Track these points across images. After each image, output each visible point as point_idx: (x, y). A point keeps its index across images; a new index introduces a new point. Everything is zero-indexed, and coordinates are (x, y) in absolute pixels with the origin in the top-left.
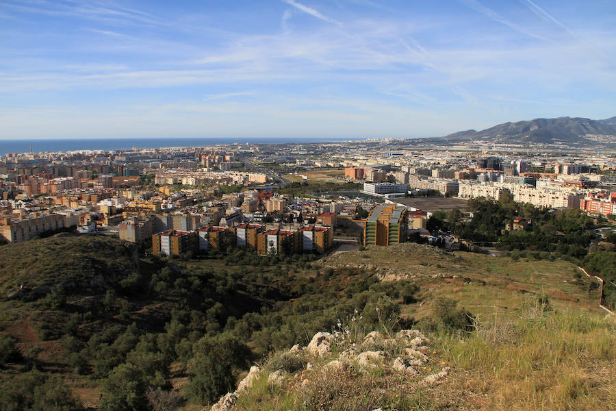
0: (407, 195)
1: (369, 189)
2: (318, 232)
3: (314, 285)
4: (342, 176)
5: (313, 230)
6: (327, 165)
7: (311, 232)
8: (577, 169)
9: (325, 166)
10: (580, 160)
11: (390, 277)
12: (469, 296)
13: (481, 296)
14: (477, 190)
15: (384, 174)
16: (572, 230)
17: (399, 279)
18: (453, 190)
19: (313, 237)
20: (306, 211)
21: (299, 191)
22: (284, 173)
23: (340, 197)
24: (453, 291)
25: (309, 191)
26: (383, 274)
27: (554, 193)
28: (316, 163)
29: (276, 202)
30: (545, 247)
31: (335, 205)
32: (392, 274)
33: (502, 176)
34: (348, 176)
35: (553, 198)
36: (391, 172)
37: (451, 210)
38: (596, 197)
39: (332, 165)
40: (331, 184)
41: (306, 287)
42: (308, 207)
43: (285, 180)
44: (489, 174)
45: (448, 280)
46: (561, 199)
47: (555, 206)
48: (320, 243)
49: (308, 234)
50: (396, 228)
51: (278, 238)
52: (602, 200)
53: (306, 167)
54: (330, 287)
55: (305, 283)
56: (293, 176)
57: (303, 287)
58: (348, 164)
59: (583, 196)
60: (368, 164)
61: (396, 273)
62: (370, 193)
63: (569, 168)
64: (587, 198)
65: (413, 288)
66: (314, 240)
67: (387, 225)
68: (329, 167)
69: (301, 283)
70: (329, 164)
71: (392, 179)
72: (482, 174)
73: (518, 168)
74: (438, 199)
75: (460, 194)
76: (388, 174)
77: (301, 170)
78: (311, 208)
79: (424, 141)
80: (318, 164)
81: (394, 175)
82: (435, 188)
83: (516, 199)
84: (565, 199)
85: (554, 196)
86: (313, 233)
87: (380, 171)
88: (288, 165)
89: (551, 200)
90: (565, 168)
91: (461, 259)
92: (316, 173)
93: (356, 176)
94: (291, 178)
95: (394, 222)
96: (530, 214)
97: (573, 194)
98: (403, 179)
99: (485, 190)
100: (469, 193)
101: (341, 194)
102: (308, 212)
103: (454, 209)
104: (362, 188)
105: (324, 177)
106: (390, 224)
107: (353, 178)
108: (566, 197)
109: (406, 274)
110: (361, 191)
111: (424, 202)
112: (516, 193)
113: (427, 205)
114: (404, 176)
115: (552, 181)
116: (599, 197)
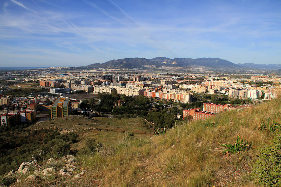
0: (70, 93)
1: (52, 91)
2: (28, 113)
3: (28, 139)
4: (39, 85)
5: (26, 112)
6: (31, 80)
7: (25, 114)
8: (142, 79)
10: (143, 75)
11: (65, 132)
12: (101, 137)
13: (106, 135)
14: (102, 89)
15: (59, 84)
16: (141, 104)
17: (69, 132)
18: (91, 90)
19: (26, 115)
20: (21, 103)
21: (17, 93)
22: (8, 85)
24: (94, 135)
25: (22, 93)
26: (62, 130)
28: (25, 80)
29: (5, 100)
30: (131, 112)
31: (36, 100)
32: (66, 130)
33: (112, 83)
34: (42, 85)
36: (63, 83)
37: (91, 99)
38: (150, 90)
39: (34, 80)
40: (33, 90)
41: (24, 141)
42: (22, 101)
43: (9, 88)
44: (106, 82)
45: (92, 130)
46: (136, 92)
47: (134, 95)
48: (29, 118)
49: (23, 115)
50: (66, 109)
51: (7, 118)
52: (152, 91)
53: (20, 82)
54: (36, 139)
55: (23, 139)
56: (14, 86)
57: (22, 141)
58: (41, 79)
59: (145, 90)
60: (51, 79)
61: (67, 129)
62: (53, 93)
63: (139, 79)
64: (146, 91)
65: (76, 136)
66: (26, 117)
67: (62, 108)
69: (21, 139)
70: (32, 80)
71: (63, 86)
72: (103, 83)
73: (119, 79)
74: (84, 94)
75: (94, 91)
76: (61, 84)
77: (17, 83)
78: (24, 102)
79: (77, 68)
80: (26, 80)
81: (64, 84)
82: (83, 89)
83: (118, 93)
85: (134, 91)
86: (26, 114)
87: (57, 82)
88: (11, 81)
89: (132, 92)
90: (138, 79)
91: (96, 120)
92: (25, 85)
93: (46, 85)
94: (12, 87)
95: (65, 106)
96: (124, 99)
97: (141, 90)
98: (68, 86)
99: (105, 90)
100: (98, 91)
101: (38, 94)
102: (22, 104)
103: (92, 98)
104: (49, 91)
105: (30, 86)
106: (63, 107)
107: (44, 86)
108: (138, 91)
109: (72, 129)
110: (48, 92)
111: (78, 96)
112: (118, 90)
113: (80, 97)
114: (68, 84)
115: (133, 84)
116: (151, 90)
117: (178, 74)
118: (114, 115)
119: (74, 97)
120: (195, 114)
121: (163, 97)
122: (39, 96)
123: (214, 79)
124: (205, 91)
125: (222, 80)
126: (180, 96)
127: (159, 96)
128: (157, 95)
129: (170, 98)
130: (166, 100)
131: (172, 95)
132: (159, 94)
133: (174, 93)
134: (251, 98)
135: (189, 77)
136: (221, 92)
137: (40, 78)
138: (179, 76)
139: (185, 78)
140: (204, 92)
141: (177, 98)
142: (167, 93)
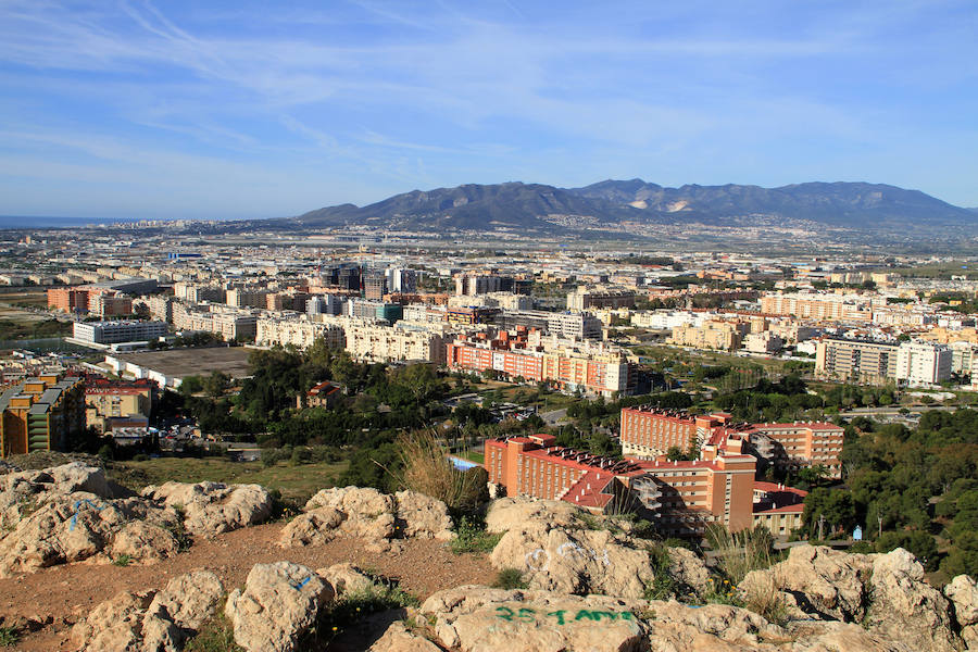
0: (155, 346)
1: (83, 334)
4: (42, 304)
8: (492, 284)
9: (22, 282)
14: (287, 330)
15: (127, 304)
16: (402, 403)
18: (247, 330)
23: (15, 353)
27: (408, 335)
28: (1, 277)
30: (341, 436)
33: (350, 301)
34: (54, 307)
35: (407, 343)
36: (144, 297)
37: (210, 374)
38: (470, 340)
39: (37, 280)
44: (326, 298)
46: (419, 344)
47: (411, 357)
50: (44, 423)
52: (478, 345)
58: (73, 277)
59: (450, 338)
60: (117, 276)
62: (84, 343)
63: (479, 282)
64: (457, 343)
67: (25, 419)
68: (29, 283)
70: (32, 278)
71: (143, 312)
72: (315, 299)
74: (208, 351)
75: (258, 339)
76: (136, 302)
81: (148, 303)
82: (216, 330)
83: (350, 348)
84: (425, 344)
85: (408, 339)
87: (119, 295)
89: (404, 346)
90: (473, 283)
93: (72, 305)
97: (438, 336)
98: (163, 311)
99: (300, 332)
100: (273, 337)
104: (71, 333)
105: (2, 309)
106: (29, 415)
107: (65, 311)
108: (427, 342)
110: (65, 340)
111: (182, 357)
112: (349, 335)
113: (184, 364)
114: (164, 305)
115: (429, 309)
116: (473, 340)
117: (677, 259)
118: (266, 447)
119: (162, 361)
120: (524, 461)
121: (520, 372)
122: (17, 358)
123: (820, 286)
124: (727, 343)
125: (849, 292)
126: (585, 368)
127: (505, 366)
128: (499, 361)
129: (545, 377)
130: (531, 383)
131: (556, 363)
132: (506, 358)
133: (562, 356)
134: (911, 379)
135: (717, 272)
136: (799, 350)
137: (70, 272)
138: (678, 267)
139: (700, 275)
140: (722, 348)
141: (572, 375)
142: (536, 354)
